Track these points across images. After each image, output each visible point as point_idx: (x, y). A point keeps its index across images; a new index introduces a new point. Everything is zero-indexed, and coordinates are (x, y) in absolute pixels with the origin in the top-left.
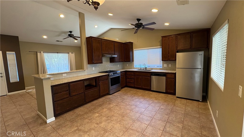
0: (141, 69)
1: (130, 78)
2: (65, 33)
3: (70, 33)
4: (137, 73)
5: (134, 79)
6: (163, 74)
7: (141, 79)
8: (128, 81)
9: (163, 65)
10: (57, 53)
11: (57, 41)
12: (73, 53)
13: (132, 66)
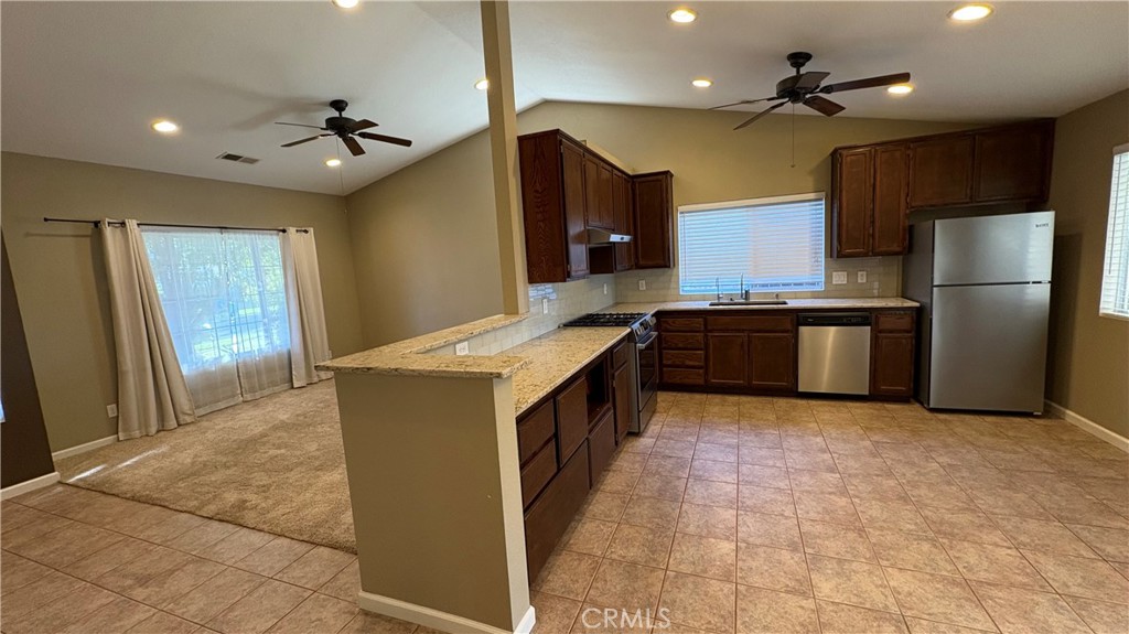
0: (719, 298)
1: (681, 345)
2: (302, 107)
3: (337, 114)
4: (726, 319)
5: (706, 348)
6: (861, 317)
7: (742, 345)
8: (669, 362)
9: (828, 277)
10: (222, 228)
11: (229, 157)
12: (306, 232)
13: (669, 288)
